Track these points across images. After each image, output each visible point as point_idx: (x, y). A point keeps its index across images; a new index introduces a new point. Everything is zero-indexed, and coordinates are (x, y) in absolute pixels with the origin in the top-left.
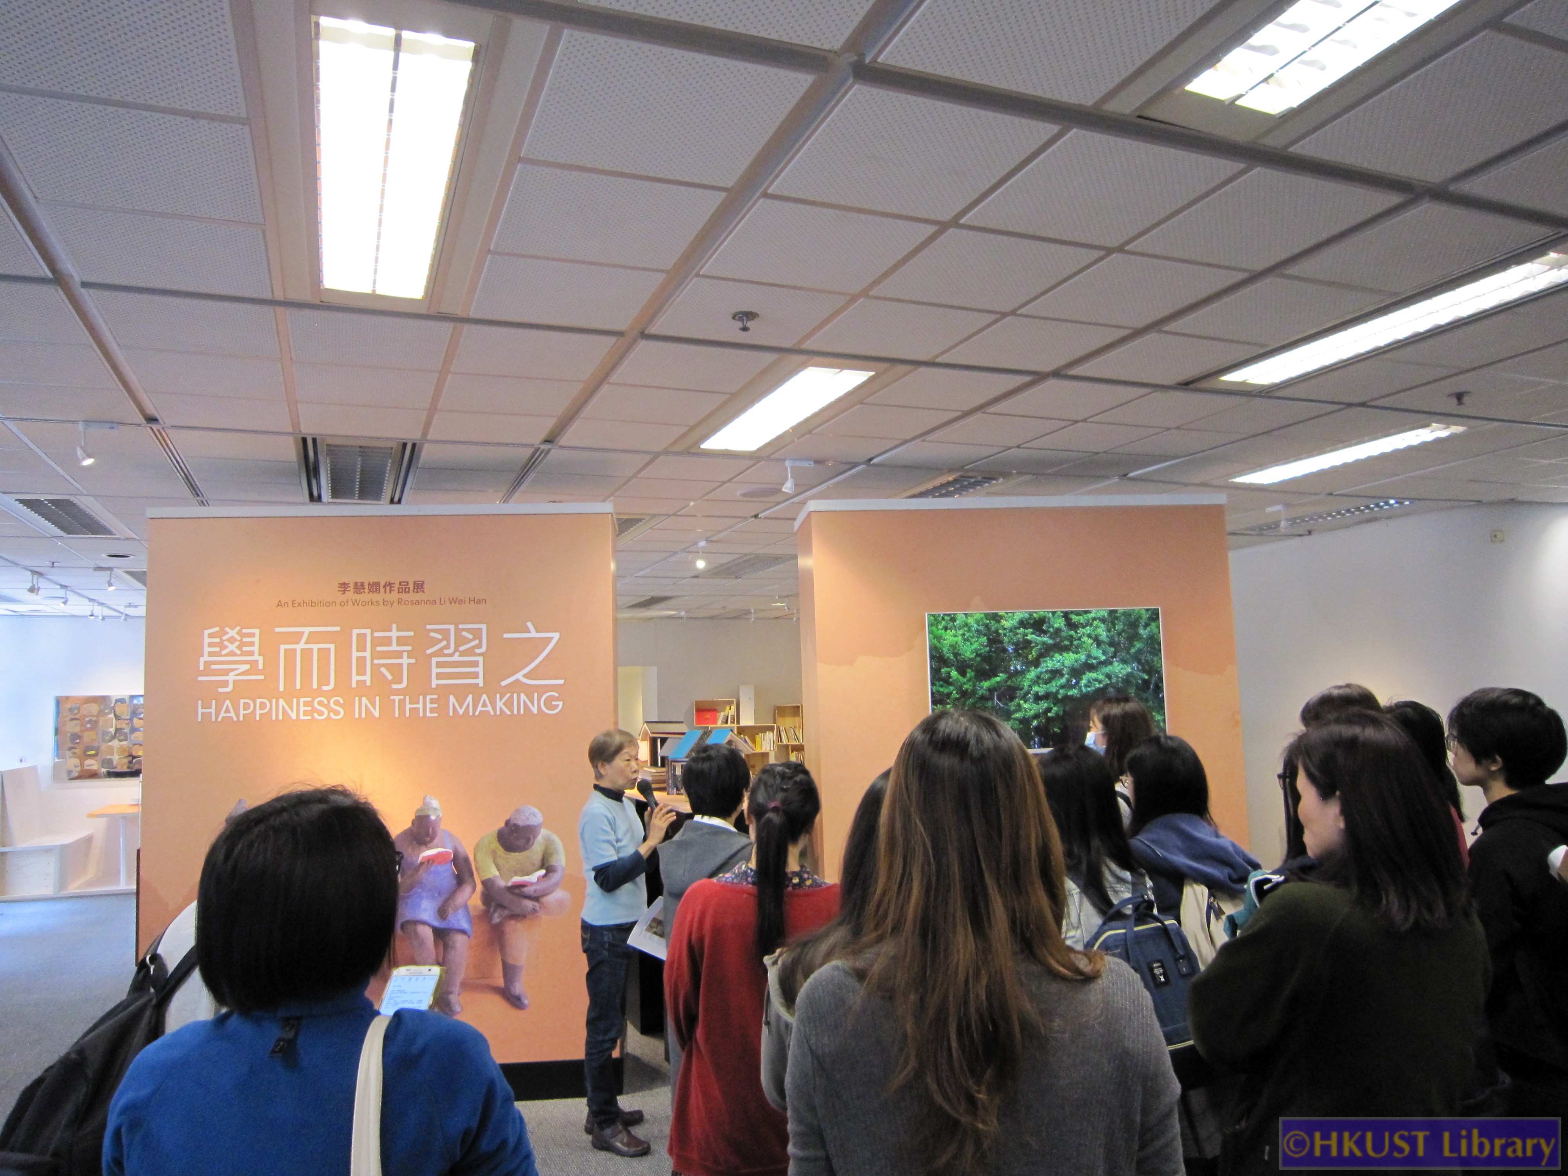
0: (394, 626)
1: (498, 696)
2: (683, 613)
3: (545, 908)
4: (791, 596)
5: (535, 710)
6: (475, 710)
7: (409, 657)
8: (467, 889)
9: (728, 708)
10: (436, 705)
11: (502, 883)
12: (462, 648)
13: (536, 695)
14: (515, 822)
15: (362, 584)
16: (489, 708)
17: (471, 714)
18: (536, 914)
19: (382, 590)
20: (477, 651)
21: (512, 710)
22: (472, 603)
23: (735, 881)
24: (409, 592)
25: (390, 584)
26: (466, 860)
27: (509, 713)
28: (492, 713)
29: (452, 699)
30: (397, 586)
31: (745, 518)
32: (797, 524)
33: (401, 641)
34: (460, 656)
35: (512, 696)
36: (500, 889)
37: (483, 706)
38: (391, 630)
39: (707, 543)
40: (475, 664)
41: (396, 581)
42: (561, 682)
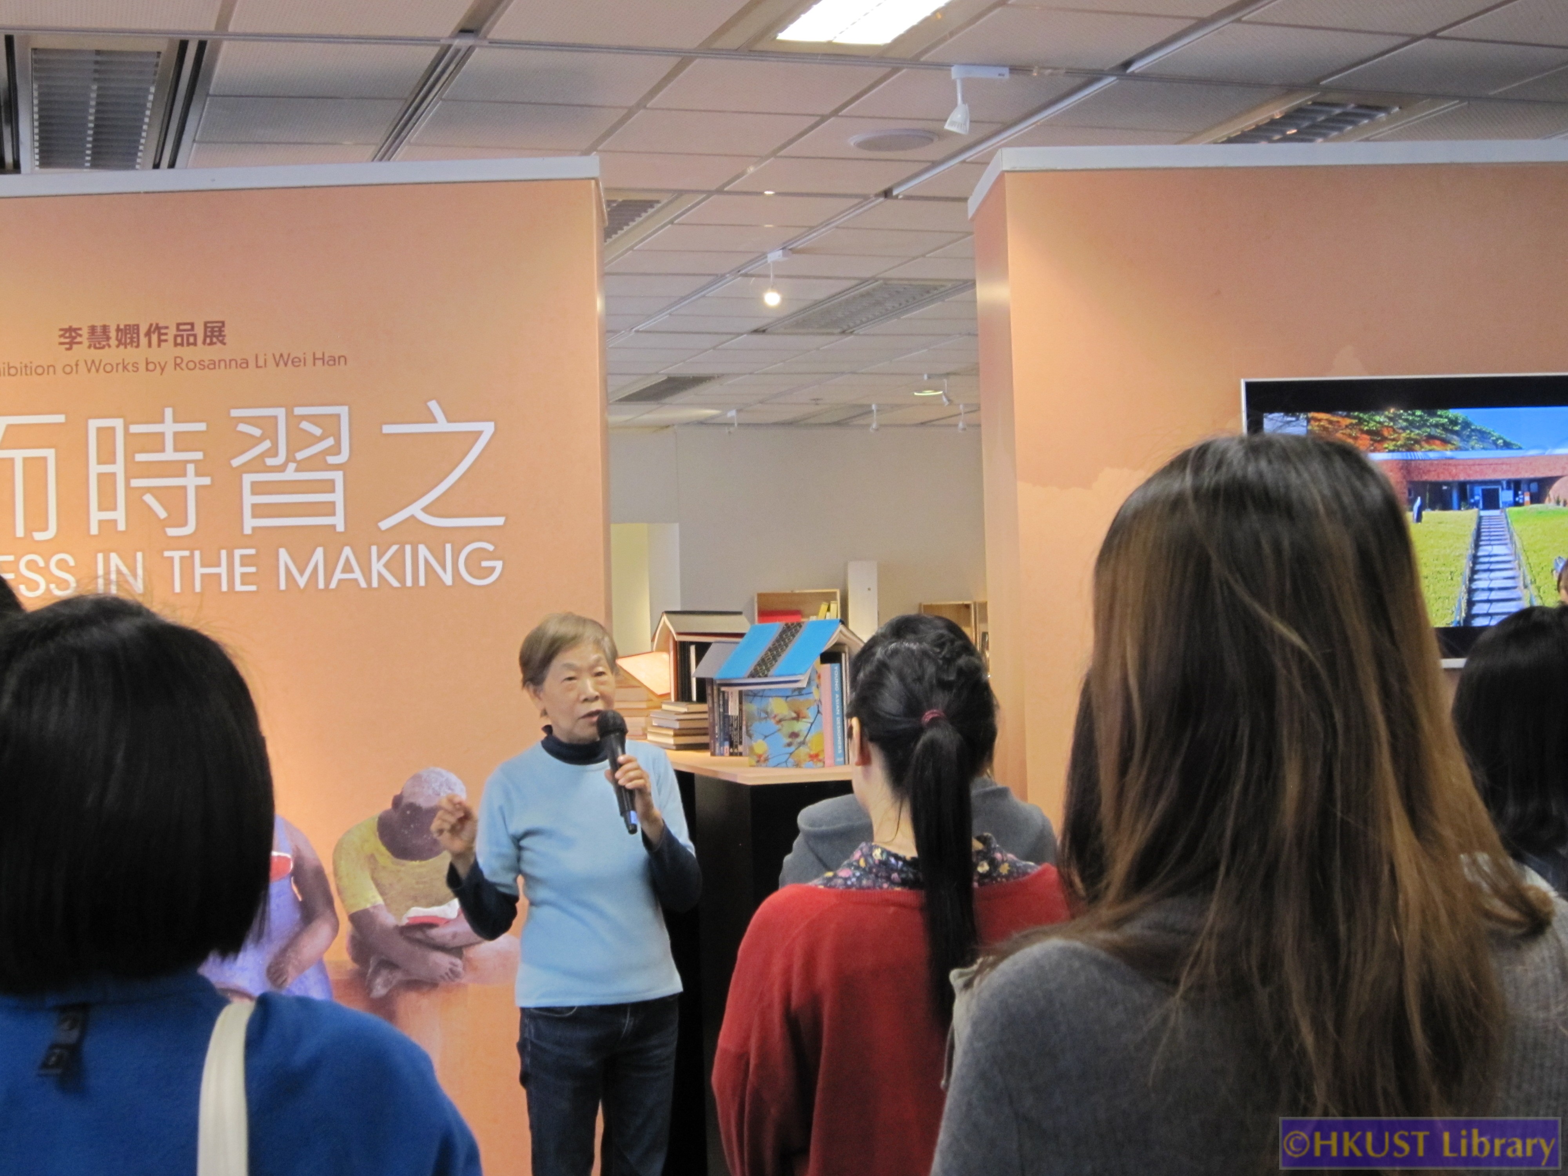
0: (169, 412)
1: (374, 549)
2: (732, 414)
3: (475, 969)
4: (954, 374)
5: (448, 579)
6: (328, 579)
7: (198, 474)
8: (321, 930)
9: (824, 607)
10: (253, 569)
11: (389, 919)
12: (300, 456)
13: (448, 547)
14: (411, 800)
15: (105, 328)
16: (358, 575)
17: (321, 585)
18: (458, 980)
19: (144, 340)
20: (332, 460)
21: (402, 579)
22: (319, 363)
23: (865, 882)
24: (195, 344)
25: (158, 328)
26: (319, 873)
27: (395, 583)
28: (363, 584)
29: (284, 555)
30: (172, 331)
31: (865, 197)
32: (973, 205)
33: (182, 441)
34: (297, 470)
35: (402, 551)
36: (386, 932)
37: (344, 571)
38: (162, 421)
39: (784, 255)
40: (329, 486)
41: (170, 322)
42: (499, 521)
